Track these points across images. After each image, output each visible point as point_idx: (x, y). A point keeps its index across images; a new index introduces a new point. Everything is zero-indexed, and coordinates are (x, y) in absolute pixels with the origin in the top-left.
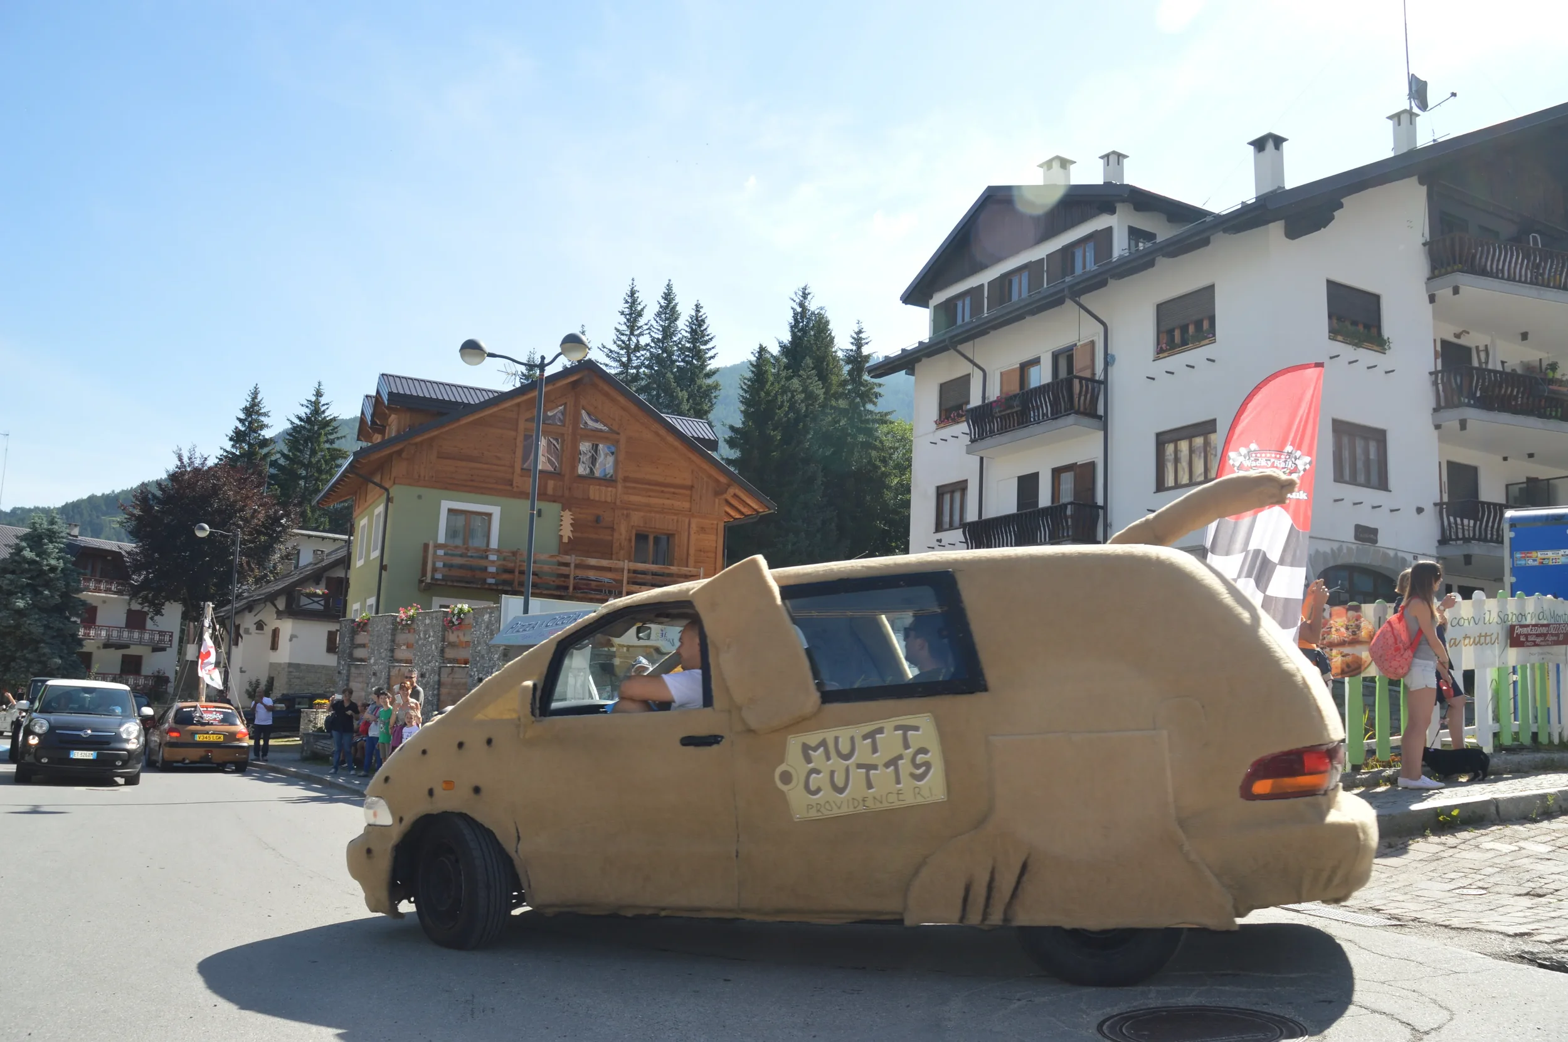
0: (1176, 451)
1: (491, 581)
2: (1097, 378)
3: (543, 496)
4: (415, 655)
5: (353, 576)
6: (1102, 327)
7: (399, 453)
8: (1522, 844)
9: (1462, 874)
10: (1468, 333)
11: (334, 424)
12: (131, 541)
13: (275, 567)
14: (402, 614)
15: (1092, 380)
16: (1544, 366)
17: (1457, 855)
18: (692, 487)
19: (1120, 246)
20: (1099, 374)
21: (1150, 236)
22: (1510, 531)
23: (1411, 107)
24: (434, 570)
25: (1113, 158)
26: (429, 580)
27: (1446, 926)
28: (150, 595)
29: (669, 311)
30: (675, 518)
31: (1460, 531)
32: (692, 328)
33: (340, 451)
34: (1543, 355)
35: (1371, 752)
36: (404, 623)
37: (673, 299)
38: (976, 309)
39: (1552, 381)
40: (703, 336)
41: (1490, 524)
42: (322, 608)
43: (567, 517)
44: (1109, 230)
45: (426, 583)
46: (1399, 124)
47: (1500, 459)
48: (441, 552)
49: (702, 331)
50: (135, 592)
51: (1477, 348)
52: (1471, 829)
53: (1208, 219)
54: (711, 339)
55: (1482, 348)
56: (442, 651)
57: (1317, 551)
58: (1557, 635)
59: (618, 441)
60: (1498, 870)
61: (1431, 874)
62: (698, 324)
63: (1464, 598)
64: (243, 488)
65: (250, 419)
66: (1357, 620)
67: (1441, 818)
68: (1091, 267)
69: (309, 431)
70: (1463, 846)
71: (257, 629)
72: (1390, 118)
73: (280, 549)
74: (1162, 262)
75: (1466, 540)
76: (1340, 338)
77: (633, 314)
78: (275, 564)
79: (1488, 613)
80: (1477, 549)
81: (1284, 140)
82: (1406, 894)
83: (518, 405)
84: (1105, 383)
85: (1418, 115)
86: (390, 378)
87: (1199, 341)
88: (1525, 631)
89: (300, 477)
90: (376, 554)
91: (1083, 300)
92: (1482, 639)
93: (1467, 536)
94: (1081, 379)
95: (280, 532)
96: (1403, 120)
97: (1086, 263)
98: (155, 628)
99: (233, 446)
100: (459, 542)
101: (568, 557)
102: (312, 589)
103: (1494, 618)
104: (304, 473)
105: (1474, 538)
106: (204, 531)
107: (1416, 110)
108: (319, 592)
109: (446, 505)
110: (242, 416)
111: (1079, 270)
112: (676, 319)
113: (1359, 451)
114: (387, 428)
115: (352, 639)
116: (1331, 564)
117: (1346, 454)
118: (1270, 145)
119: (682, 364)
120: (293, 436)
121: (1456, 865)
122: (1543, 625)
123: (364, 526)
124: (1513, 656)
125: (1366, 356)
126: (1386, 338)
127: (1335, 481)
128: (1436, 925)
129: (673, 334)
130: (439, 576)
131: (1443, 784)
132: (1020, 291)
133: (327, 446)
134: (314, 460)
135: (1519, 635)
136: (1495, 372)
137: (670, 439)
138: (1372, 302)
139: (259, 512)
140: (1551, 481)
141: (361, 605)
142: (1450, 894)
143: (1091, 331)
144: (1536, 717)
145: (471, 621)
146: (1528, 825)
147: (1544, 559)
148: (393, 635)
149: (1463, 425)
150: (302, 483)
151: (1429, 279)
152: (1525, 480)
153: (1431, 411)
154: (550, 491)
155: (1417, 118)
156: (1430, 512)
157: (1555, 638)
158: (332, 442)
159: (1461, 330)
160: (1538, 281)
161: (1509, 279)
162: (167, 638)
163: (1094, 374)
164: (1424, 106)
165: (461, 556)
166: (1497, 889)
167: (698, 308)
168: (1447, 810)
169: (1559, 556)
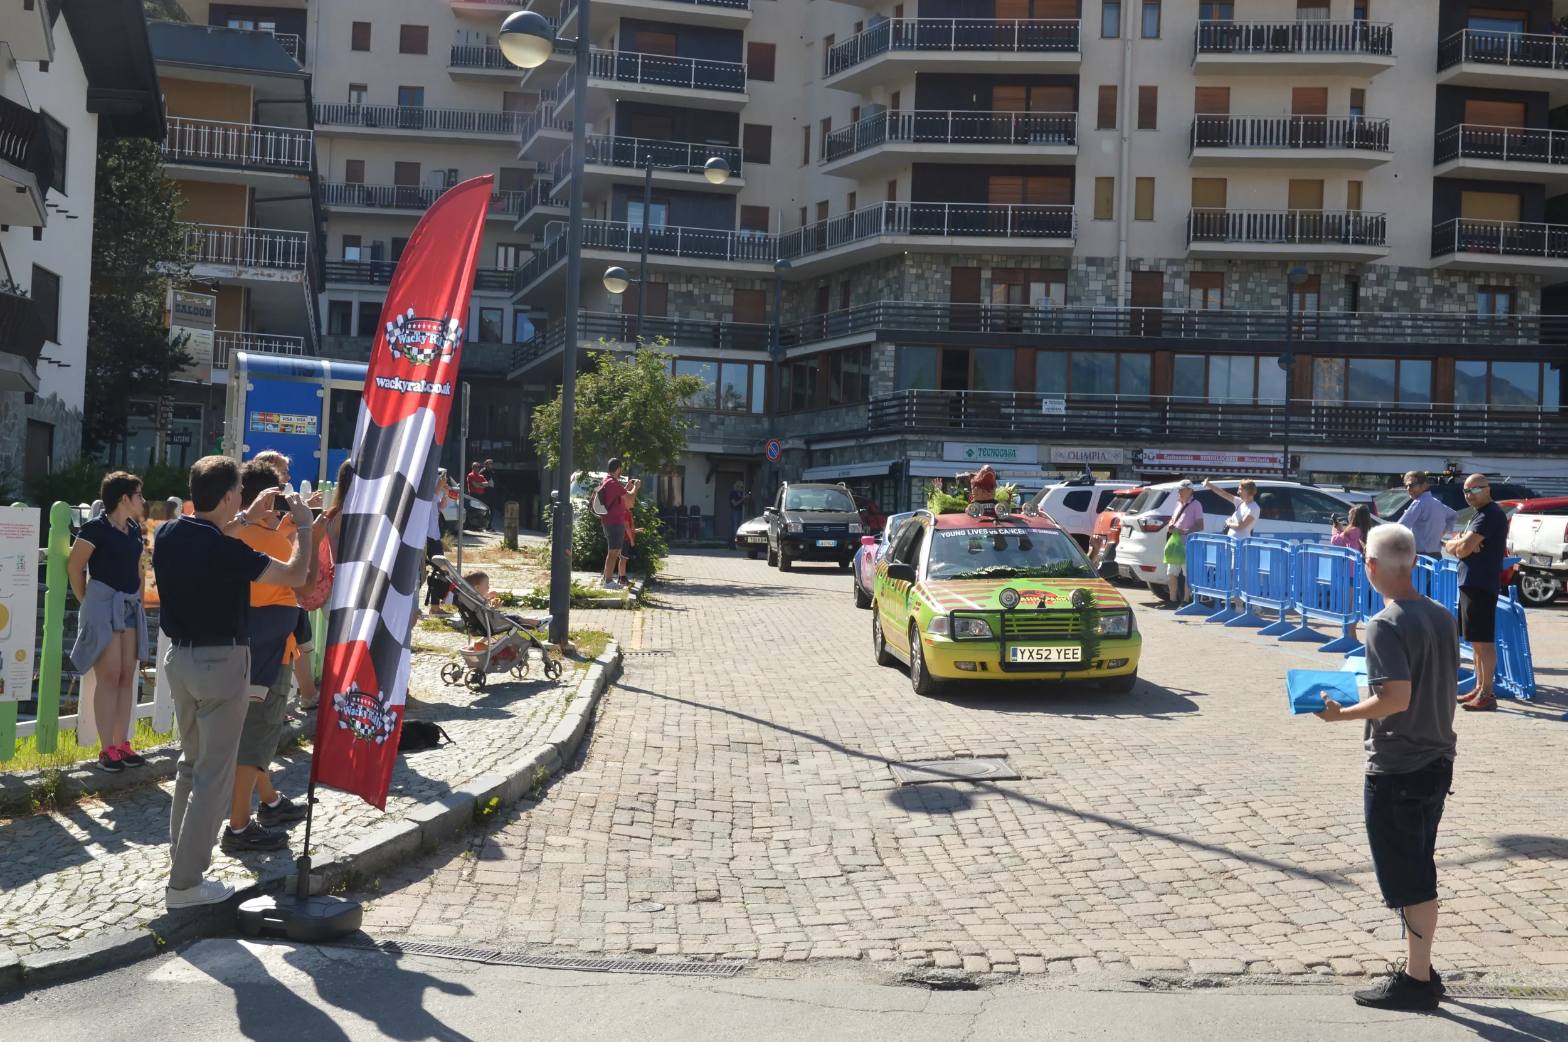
22: (245, 380)
67: (485, 811)
147: (286, 426)
168: (485, 799)
169: (303, 424)
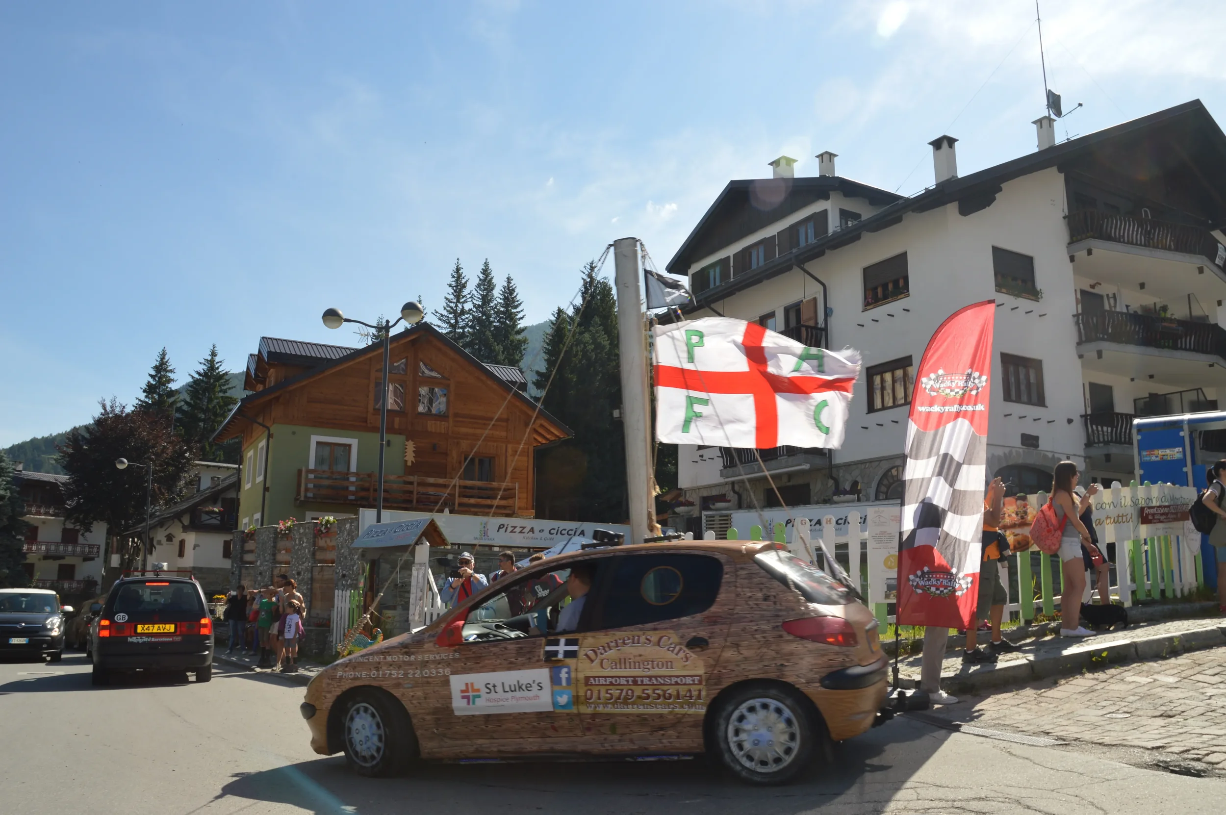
0: (883, 381)
1: (352, 497)
2: (819, 326)
3: (391, 430)
4: (292, 557)
5: (243, 497)
6: (822, 288)
7: (277, 399)
8: (1156, 676)
9: (1112, 702)
10: (1100, 284)
11: (227, 377)
12: (66, 474)
13: (181, 491)
14: (281, 526)
15: (815, 327)
16: (1158, 308)
17: (1107, 688)
18: (507, 420)
19: (834, 224)
20: (821, 323)
21: (856, 216)
22: (1138, 434)
23: (1050, 115)
24: (307, 490)
25: (826, 157)
26: (302, 498)
27: (1100, 744)
28: (81, 516)
29: (486, 283)
30: (495, 444)
31: (1101, 437)
32: (504, 296)
33: (231, 398)
34: (1157, 300)
35: (1039, 609)
36: (283, 532)
37: (490, 274)
38: (725, 275)
39: (1165, 319)
40: (514, 302)
41: (1123, 430)
42: (218, 522)
43: (411, 446)
44: (825, 212)
45: (301, 501)
46: (1041, 127)
47: (1129, 380)
48: (311, 476)
49: (513, 298)
50: (69, 515)
51: (1108, 295)
52: (1117, 666)
53: (900, 202)
54: (520, 304)
55: (1111, 295)
56: (314, 554)
57: (993, 455)
58: (1176, 513)
59: (448, 386)
60: (1138, 697)
61: (1088, 703)
62: (509, 293)
63: (1105, 488)
64: (153, 430)
65: (159, 375)
66: (1024, 507)
67: (1094, 659)
68: (812, 240)
69: (206, 383)
70: (1111, 680)
71: (168, 540)
72: (1034, 122)
73: (185, 477)
74: (866, 236)
75: (1106, 443)
76: (1004, 290)
77: (459, 286)
78: (181, 489)
79: (1123, 499)
80: (1114, 450)
81: (956, 140)
82: (1069, 719)
83: (370, 359)
84: (825, 329)
85: (1055, 120)
86: (270, 341)
87: (897, 296)
88: (1152, 511)
89: (200, 420)
90: (260, 479)
91: (808, 266)
92: (1120, 519)
93: (1106, 440)
94: (807, 327)
95: (185, 463)
96: (1044, 124)
97: (807, 238)
98: (86, 542)
99: (146, 397)
100: (325, 468)
101: (412, 477)
102: (211, 508)
103: (1128, 502)
104: (203, 416)
105: (1111, 441)
106: (123, 464)
107: (1053, 116)
108: (216, 510)
109: (315, 439)
110: (153, 373)
111: (803, 243)
112: (492, 289)
113: (1022, 376)
114: (268, 380)
115: (242, 547)
116: (1004, 465)
117: (1012, 380)
118: (945, 145)
119: (498, 324)
120: (194, 388)
121: (1106, 695)
122: (1165, 507)
123: (250, 458)
124: (1144, 530)
125: (1024, 304)
126: (1038, 289)
127: (1005, 400)
128: (1092, 743)
129: (490, 301)
130: (310, 495)
131: (1094, 633)
132: (758, 261)
133: (221, 394)
134: (210, 406)
135: (1147, 515)
136: (1122, 313)
137: (489, 382)
138: (1027, 262)
139: (168, 448)
140: (1167, 396)
141: (249, 520)
142: (1102, 718)
143: (813, 290)
144: (1163, 578)
145: (336, 529)
146: (1160, 662)
147: (1164, 456)
148: (275, 542)
149: (1100, 354)
150: (201, 424)
151: (1069, 244)
152: (1148, 396)
153: (1075, 344)
154: (396, 426)
155: (1055, 123)
156: (1078, 422)
157: (1174, 516)
158: (225, 391)
159: (1095, 282)
160: (1149, 243)
161: (1128, 243)
162: (95, 550)
163: (817, 323)
164: (1059, 113)
165: (328, 478)
166: (1139, 713)
167: (509, 280)
168: (1098, 652)
169: (1174, 453)
